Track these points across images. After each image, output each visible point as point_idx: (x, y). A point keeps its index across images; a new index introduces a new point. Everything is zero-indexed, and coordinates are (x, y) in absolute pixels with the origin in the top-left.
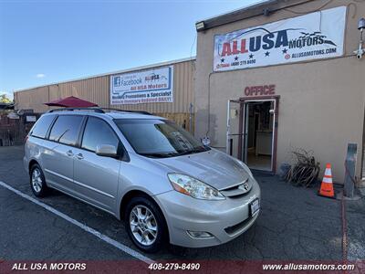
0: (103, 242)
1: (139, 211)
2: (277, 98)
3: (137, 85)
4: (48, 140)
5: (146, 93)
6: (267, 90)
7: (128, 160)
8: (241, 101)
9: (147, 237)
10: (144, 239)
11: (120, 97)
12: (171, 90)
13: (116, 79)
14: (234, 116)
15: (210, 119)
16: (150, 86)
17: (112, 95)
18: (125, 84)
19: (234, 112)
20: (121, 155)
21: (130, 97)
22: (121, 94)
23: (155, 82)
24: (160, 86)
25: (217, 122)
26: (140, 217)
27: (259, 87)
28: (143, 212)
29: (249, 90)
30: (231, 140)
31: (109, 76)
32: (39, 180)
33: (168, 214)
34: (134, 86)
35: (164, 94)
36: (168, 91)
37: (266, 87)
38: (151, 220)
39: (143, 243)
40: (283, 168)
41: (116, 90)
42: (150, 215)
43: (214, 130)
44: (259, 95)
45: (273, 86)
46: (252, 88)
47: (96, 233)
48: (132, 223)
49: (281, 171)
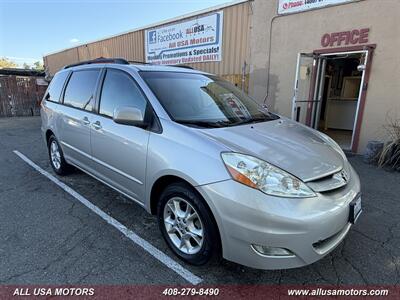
0: (129, 242)
1: (177, 204)
2: (372, 48)
3: (176, 41)
4: (63, 104)
5: (188, 50)
6: (356, 37)
7: (160, 131)
8: (316, 55)
9: (188, 243)
10: (183, 244)
11: (156, 57)
12: (219, 45)
13: (151, 34)
14: (304, 76)
15: (270, 81)
16: (193, 41)
17: (147, 55)
18: (163, 40)
19: (304, 70)
20: (150, 123)
21: (168, 56)
22: (157, 54)
23: (198, 36)
24: (205, 40)
25: (279, 85)
26: (179, 213)
27: (345, 33)
28: (183, 207)
29: (328, 39)
30: (299, 109)
31: (143, 30)
32: (58, 154)
33: (221, 216)
34: (173, 41)
35: (211, 51)
36: (215, 46)
37: (355, 32)
38: (195, 220)
39: (184, 250)
40: (371, 146)
41: (151, 48)
42: (192, 212)
43: (274, 97)
44: (343, 45)
45: (368, 30)
46: (334, 35)
47: (121, 227)
48: (167, 220)
49: (368, 150)
